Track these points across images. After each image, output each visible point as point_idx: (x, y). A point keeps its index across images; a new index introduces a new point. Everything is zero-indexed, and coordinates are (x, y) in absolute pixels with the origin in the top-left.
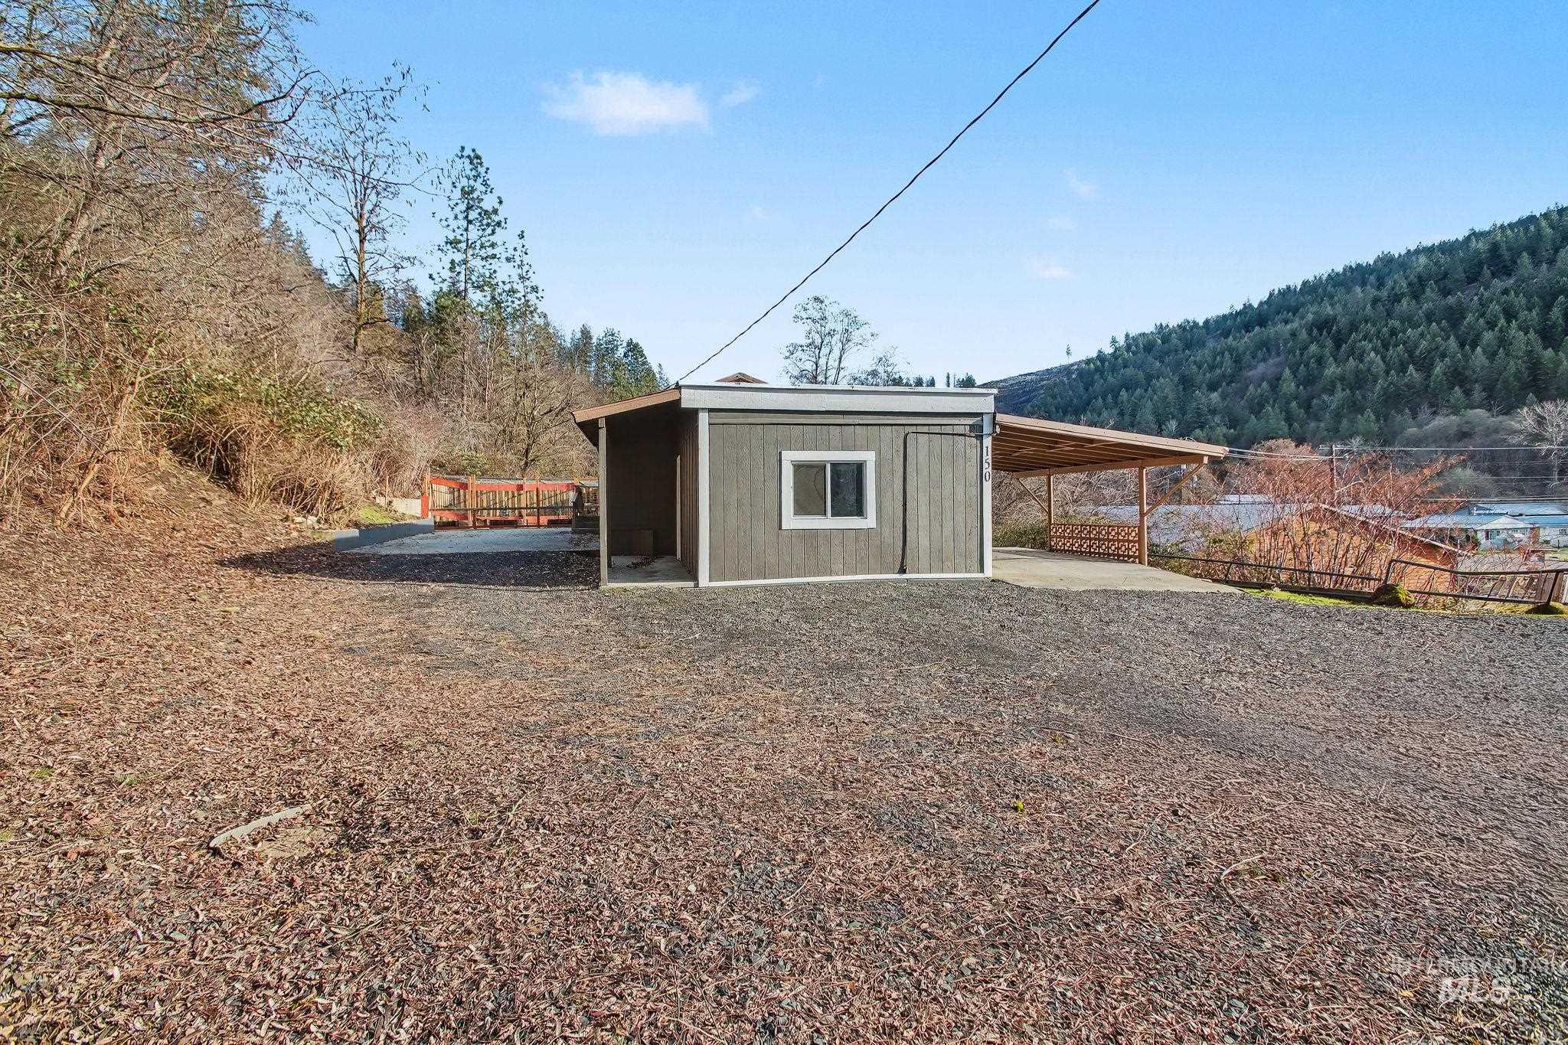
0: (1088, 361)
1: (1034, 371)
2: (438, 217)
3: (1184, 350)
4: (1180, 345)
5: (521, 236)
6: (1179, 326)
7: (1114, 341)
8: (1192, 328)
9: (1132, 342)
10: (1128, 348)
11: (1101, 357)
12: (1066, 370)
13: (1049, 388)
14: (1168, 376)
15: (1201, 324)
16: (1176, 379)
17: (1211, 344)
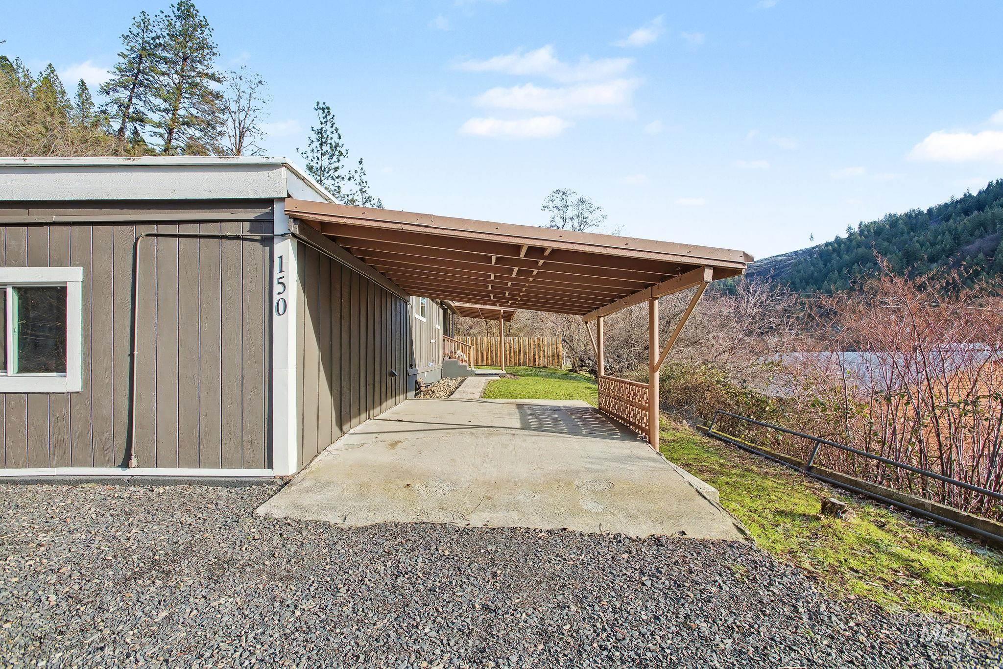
0: (827, 244)
1: (783, 253)
2: (300, 151)
3: (909, 233)
4: (906, 228)
5: (361, 162)
6: (906, 215)
7: (849, 229)
8: (916, 215)
9: (864, 229)
10: (861, 233)
11: (838, 241)
12: (809, 252)
13: (796, 265)
14: (894, 253)
15: (925, 212)
16: (900, 254)
17: (933, 226)
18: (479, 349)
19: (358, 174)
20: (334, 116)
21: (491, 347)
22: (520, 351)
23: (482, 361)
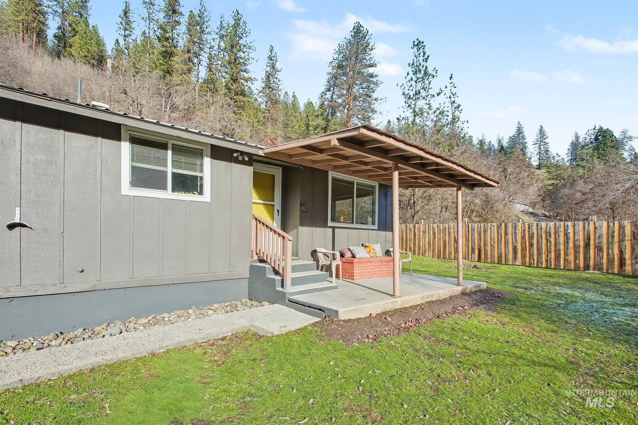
5: (451, 78)
18: (510, 241)
19: (449, 88)
20: (428, 56)
21: (531, 237)
22: (587, 246)
23: (515, 258)
